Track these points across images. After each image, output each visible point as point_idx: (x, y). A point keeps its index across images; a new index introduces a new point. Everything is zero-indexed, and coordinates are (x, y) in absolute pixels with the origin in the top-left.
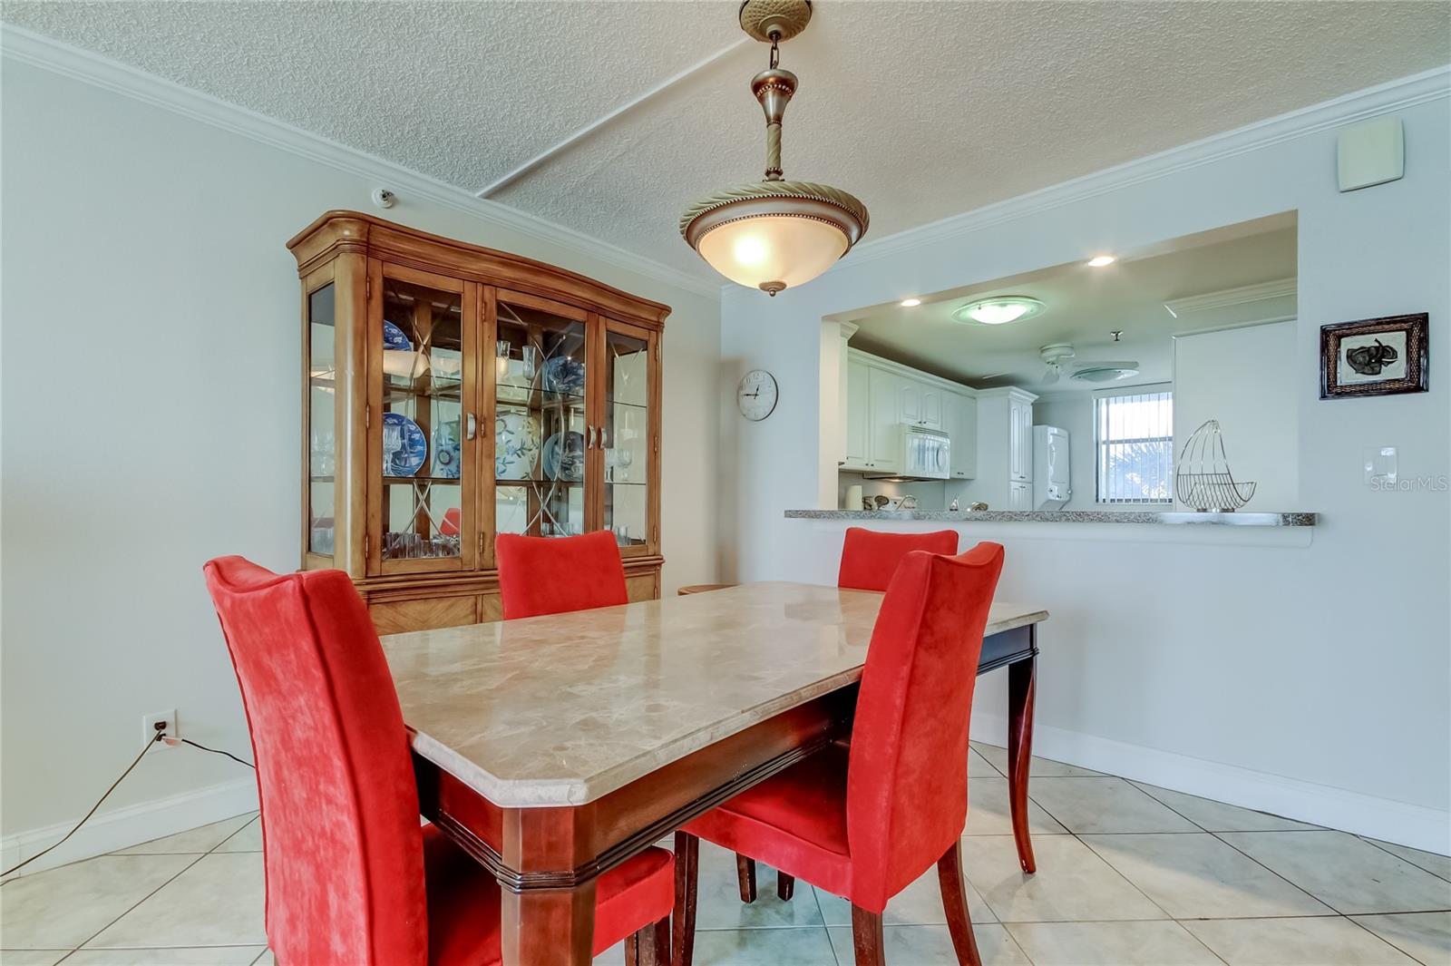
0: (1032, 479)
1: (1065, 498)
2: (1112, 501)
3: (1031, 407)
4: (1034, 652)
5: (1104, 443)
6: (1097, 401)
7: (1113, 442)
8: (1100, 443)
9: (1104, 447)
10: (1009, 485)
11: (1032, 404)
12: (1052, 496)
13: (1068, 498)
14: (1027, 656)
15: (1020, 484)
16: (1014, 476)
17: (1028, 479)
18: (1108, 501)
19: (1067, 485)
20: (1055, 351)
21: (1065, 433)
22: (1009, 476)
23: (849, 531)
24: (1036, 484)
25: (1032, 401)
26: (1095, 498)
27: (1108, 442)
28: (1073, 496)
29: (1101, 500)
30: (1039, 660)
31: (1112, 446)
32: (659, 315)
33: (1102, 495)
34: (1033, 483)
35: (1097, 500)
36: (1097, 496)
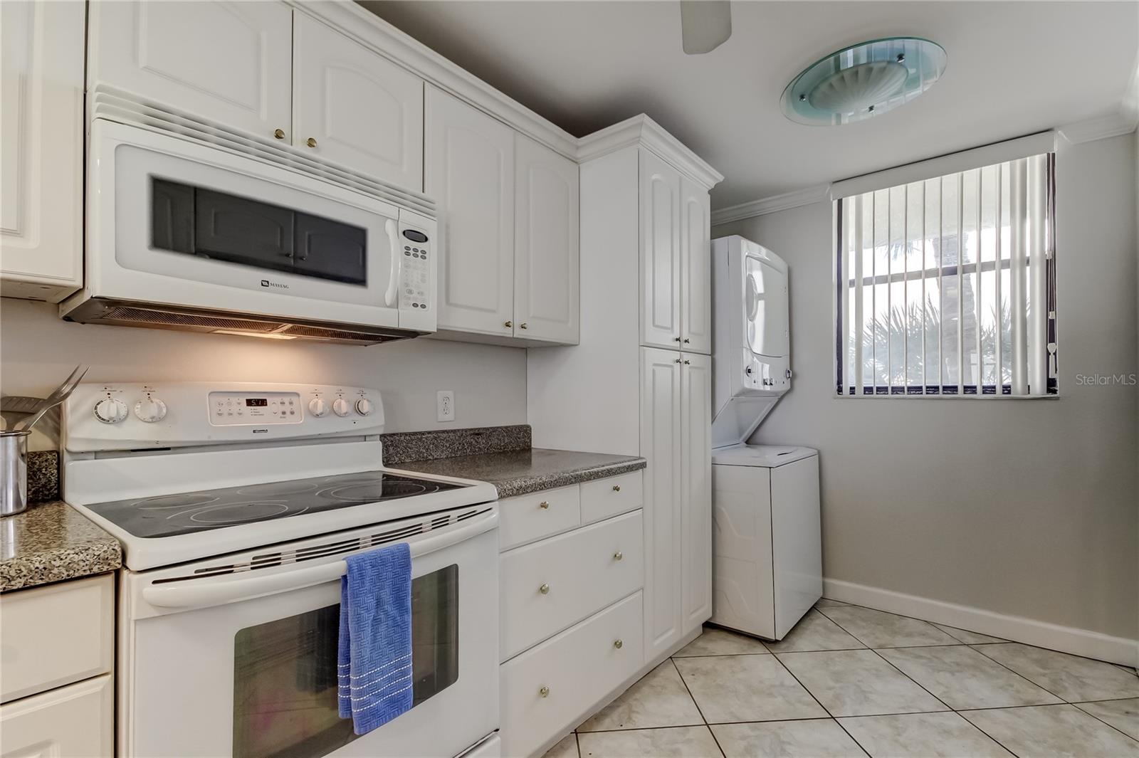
0: (711, 349)
2: (868, 390)
3: (709, 196)
5: (852, 283)
6: (840, 202)
7: (868, 282)
8: (844, 284)
9: (852, 291)
11: (710, 192)
12: (751, 383)
13: (787, 386)
15: (676, 356)
17: (703, 344)
18: (859, 392)
19: (784, 363)
24: (717, 356)
25: (712, 184)
26: (834, 385)
27: (859, 283)
28: (796, 383)
29: (846, 390)
31: (867, 290)
33: (850, 380)
34: (711, 354)
35: (840, 390)
36: (840, 382)
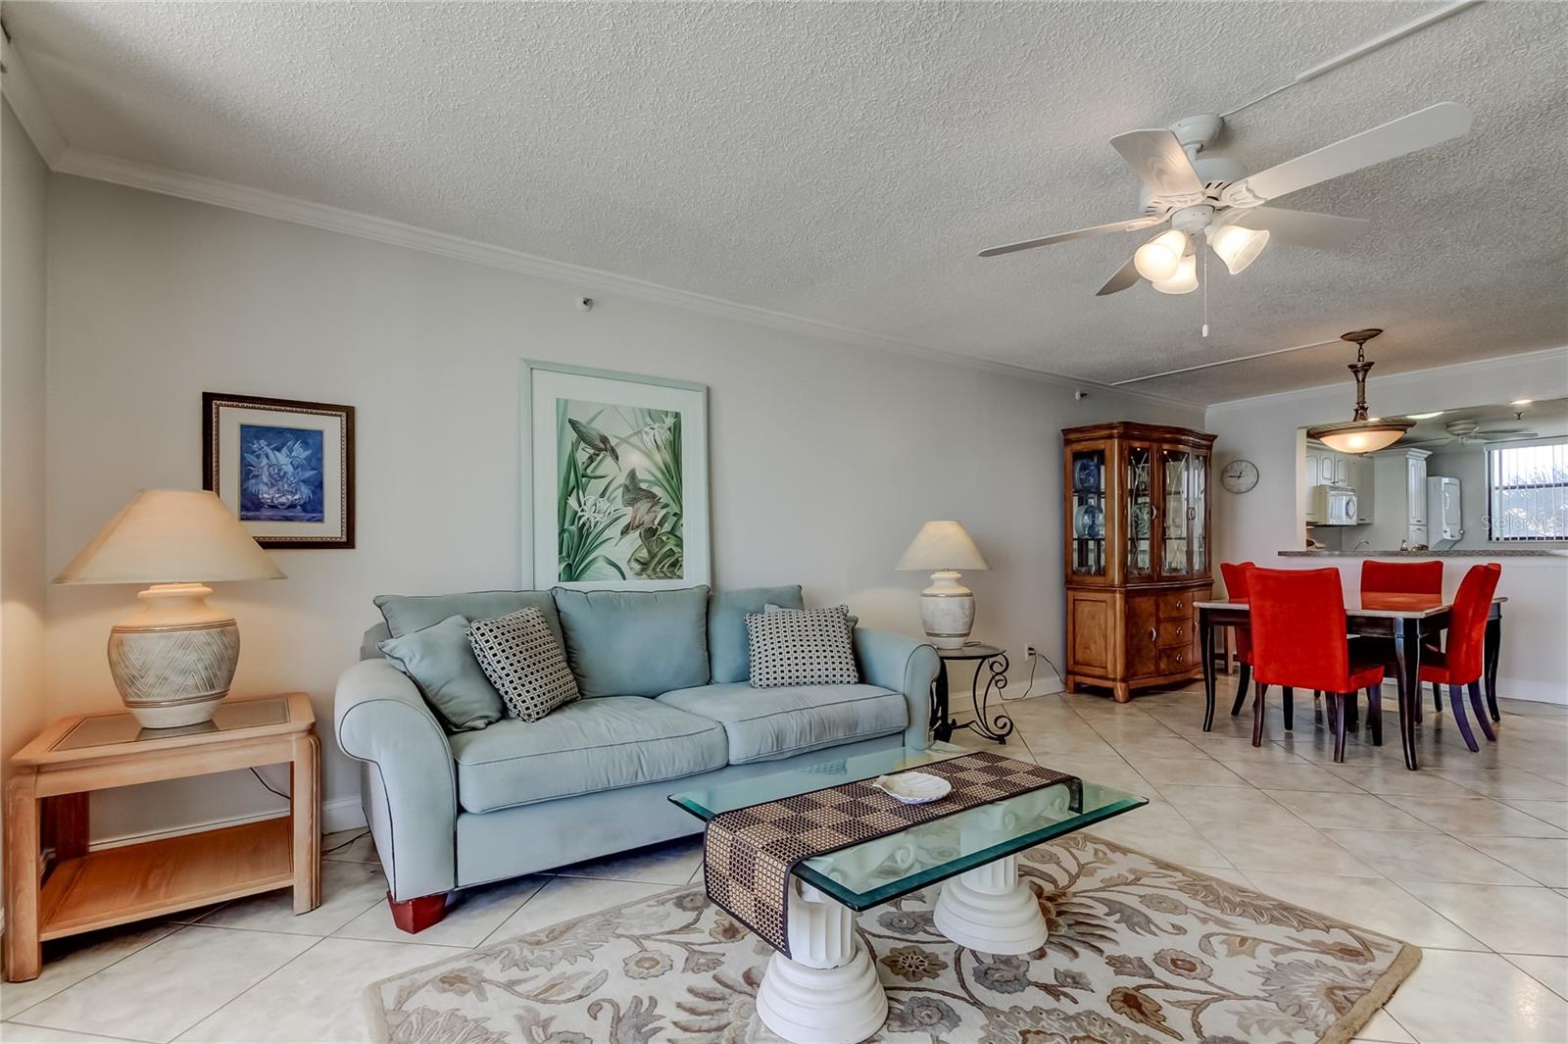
0: (1426, 524)
1: (1457, 538)
2: (1506, 539)
3: (1425, 462)
4: (1500, 617)
5: (1497, 489)
6: (1489, 452)
7: (1506, 488)
8: (1492, 489)
9: (1497, 493)
10: (1408, 529)
11: (1426, 459)
12: (1447, 536)
13: (1460, 537)
14: (1496, 618)
15: (1417, 527)
16: (1413, 521)
17: (1424, 522)
18: (1502, 540)
19: (1458, 527)
20: (1460, 427)
21: (1456, 481)
22: (1408, 520)
23: (1365, 563)
24: (1431, 527)
25: (1426, 456)
26: (1487, 537)
27: (1501, 489)
28: (1466, 537)
29: (1494, 539)
30: (1502, 620)
31: (1505, 492)
32: (1212, 441)
33: (1496, 534)
34: (1427, 525)
35: (1490, 539)
36: (1490, 535)
